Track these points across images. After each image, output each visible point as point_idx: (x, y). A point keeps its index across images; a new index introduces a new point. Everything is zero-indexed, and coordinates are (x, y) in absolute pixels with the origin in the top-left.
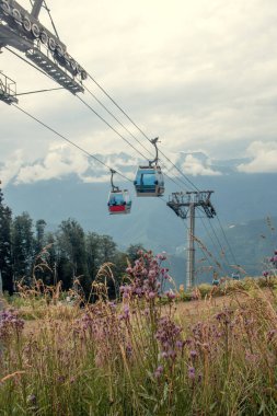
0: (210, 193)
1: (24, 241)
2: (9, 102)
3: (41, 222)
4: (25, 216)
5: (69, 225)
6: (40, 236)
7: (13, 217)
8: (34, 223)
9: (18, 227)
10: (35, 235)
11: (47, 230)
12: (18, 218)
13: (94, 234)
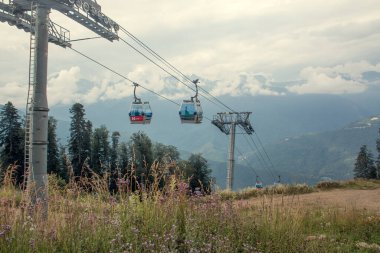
0: (249, 113)
1: (102, 150)
2: (64, 46)
3: (116, 134)
4: (103, 128)
5: (138, 137)
6: (115, 145)
7: (93, 129)
8: (110, 134)
9: (97, 137)
10: (111, 144)
11: (121, 140)
12: (97, 130)
13: (160, 145)
